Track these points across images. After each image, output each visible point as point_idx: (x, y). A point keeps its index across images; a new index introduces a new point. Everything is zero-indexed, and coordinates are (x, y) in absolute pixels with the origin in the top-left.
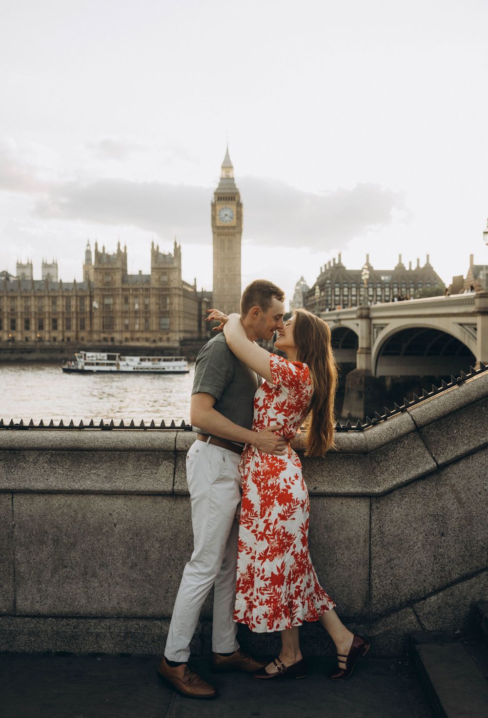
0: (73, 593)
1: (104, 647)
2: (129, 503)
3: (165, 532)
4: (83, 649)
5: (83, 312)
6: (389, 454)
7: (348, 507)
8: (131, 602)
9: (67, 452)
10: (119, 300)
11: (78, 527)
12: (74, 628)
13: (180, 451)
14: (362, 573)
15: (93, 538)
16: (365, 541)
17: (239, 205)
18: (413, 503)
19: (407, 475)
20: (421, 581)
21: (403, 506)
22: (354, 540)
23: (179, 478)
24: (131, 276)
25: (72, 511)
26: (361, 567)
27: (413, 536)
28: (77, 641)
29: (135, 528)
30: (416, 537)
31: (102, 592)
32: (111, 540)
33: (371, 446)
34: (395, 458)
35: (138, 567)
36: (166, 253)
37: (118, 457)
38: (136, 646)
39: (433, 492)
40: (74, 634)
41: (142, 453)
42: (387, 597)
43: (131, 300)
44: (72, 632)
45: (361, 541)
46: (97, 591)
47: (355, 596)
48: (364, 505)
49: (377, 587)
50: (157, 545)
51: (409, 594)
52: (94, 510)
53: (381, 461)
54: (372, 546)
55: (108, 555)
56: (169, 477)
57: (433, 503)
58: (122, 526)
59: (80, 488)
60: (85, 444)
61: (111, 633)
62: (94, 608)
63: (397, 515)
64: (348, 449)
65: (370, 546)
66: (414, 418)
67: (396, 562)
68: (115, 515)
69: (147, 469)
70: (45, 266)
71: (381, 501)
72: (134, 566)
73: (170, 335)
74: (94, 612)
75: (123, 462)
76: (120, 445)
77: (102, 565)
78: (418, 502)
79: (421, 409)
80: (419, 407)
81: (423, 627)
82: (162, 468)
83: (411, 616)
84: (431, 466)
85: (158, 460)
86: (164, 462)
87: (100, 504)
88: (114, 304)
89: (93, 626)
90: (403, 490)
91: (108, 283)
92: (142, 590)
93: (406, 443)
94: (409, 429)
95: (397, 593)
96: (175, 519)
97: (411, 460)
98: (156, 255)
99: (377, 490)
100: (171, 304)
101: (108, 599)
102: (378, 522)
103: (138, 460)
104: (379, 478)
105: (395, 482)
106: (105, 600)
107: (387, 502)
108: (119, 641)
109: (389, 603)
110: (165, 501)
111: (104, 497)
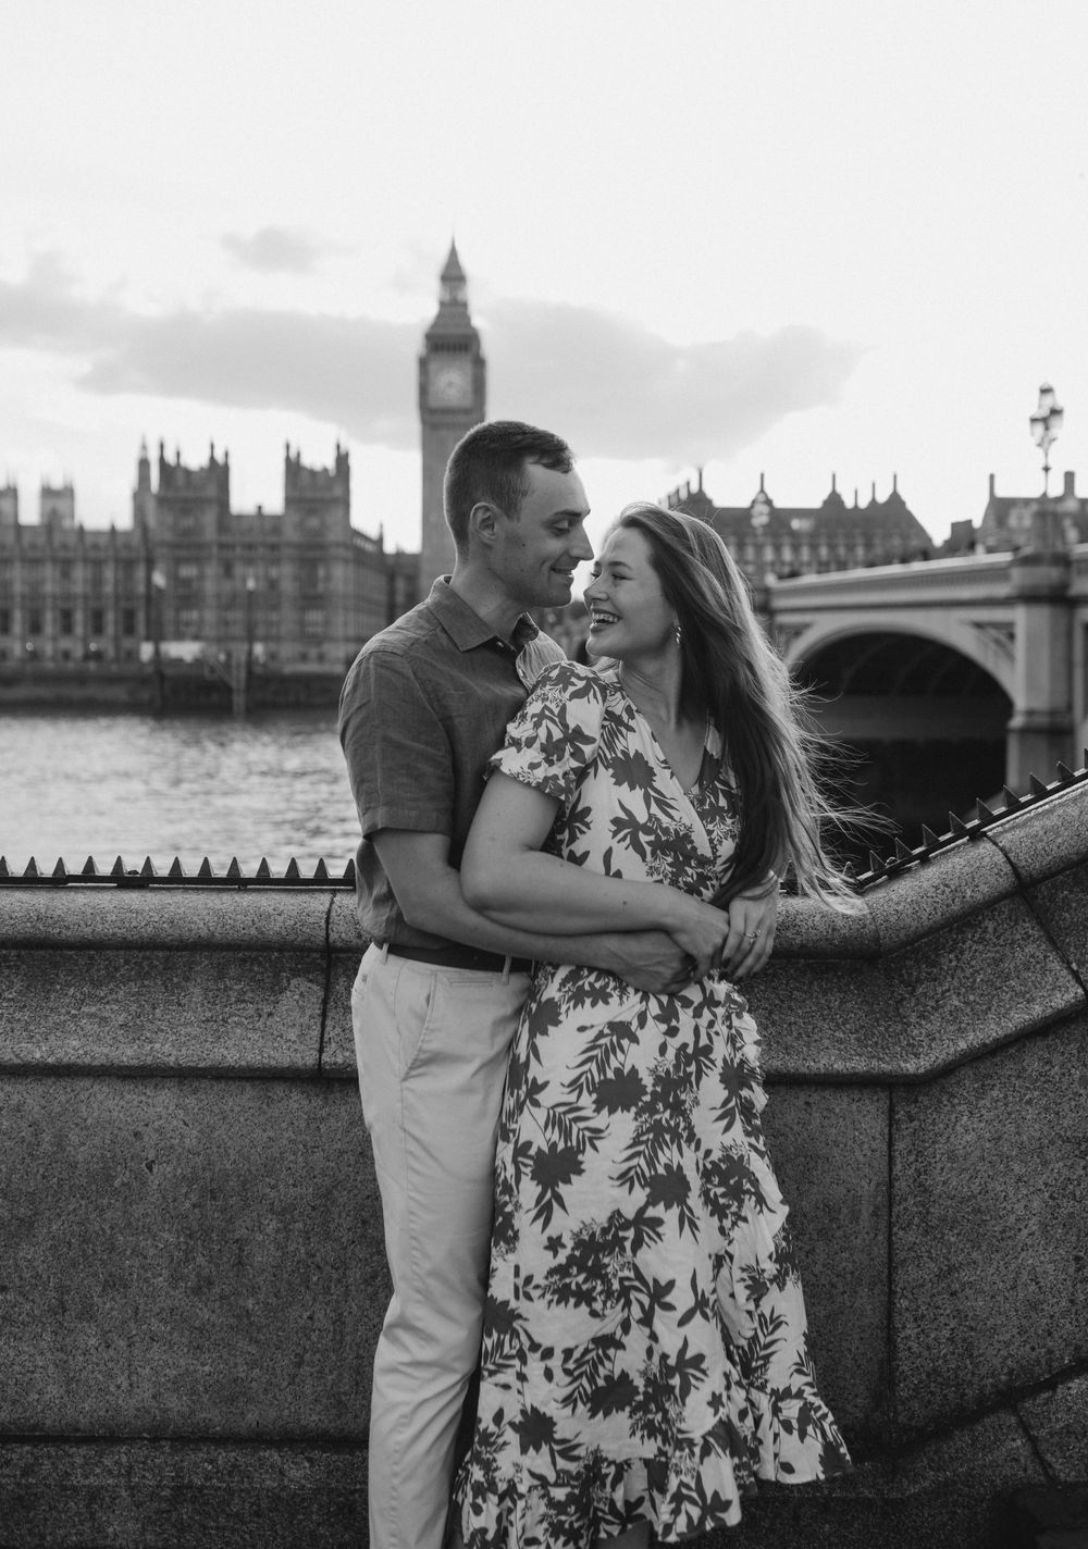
0: (24, 1367)
1: (111, 1530)
2: (191, 1101)
3: (294, 1186)
4: (49, 1538)
5: (130, 596)
6: (943, 960)
7: (825, 1113)
8: (194, 1391)
9: (13, 953)
10: (212, 570)
11: (42, 1170)
12: (25, 1474)
13: (341, 950)
14: (868, 1307)
15: (83, 1202)
16: (875, 1214)
17: (479, 363)
18: (1015, 1103)
19: (998, 1024)
20: (1040, 1332)
21: (984, 1112)
22: (845, 1211)
23: (338, 1030)
24: (240, 517)
25: (24, 1124)
26: (864, 1291)
27: (1015, 1200)
28: (32, 1514)
29: (208, 1174)
30: (1023, 1203)
31: (111, 1365)
32: (138, 1210)
33: (891, 938)
34: (959, 971)
35: (217, 1290)
36: (318, 467)
37: (161, 967)
38: (205, 1528)
39: (1073, 1071)
40: (22, 1492)
41: (231, 954)
42: (940, 1380)
43: (239, 570)
44: (19, 1484)
45: (865, 1215)
46: (94, 1359)
47: (848, 1377)
48: (872, 1108)
49: (910, 1348)
50: (272, 1225)
51: (1005, 1371)
52: (89, 1121)
53: (919, 981)
54: (895, 1229)
55: (128, 1253)
56: (309, 1028)
57: (1073, 1103)
58: (169, 1169)
59: (49, 1060)
60: (68, 928)
61: (133, 1488)
62: (86, 1410)
63: (968, 1138)
64: (823, 944)
65: (890, 1230)
66: (1011, 855)
67: (965, 1275)
68: (150, 1137)
69: (244, 1001)
70: (47, 493)
71: (920, 1099)
72: (202, 1286)
73: (327, 648)
74: (83, 1422)
75: (175, 980)
76: (169, 932)
77: (113, 1284)
78: (1029, 1102)
79: (1032, 831)
80: (1024, 824)
81: (1051, 1473)
82: (288, 1000)
83: (1014, 1440)
84: (1070, 997)
85: (276, 975)
86: (294, 982)
87: (106, 1103)
88: (201, 577)
89: (82, 1467)
90: (985, 1067)
91: (187, 532)
92: (225, 1356)
93: (990, 929)
94: (1000, 889)
95: (970, 1367)
96: (326, 1147)
97: (1008, 978)
98: (294, 468)
99: (911, 1066)
100: (328, 578)
101: (125, 1385)
102: (912, 1158)
103: (221, 977)
104: (916, 1032)
105: (963, 1045)
106: (119, 1387)
107: (940, 1101)
108: (156, 1513)
109: (946, 1395)
110: (296, 1095)
111: (118, 1085)
